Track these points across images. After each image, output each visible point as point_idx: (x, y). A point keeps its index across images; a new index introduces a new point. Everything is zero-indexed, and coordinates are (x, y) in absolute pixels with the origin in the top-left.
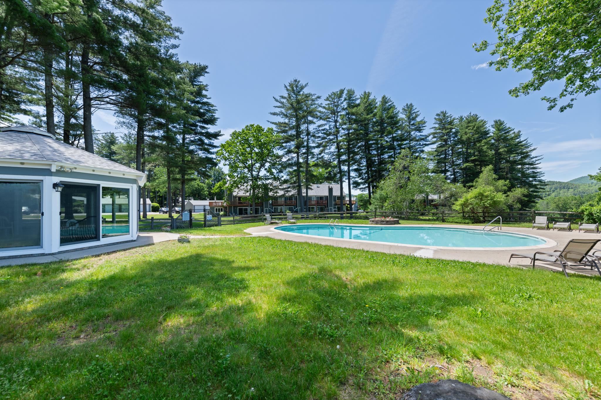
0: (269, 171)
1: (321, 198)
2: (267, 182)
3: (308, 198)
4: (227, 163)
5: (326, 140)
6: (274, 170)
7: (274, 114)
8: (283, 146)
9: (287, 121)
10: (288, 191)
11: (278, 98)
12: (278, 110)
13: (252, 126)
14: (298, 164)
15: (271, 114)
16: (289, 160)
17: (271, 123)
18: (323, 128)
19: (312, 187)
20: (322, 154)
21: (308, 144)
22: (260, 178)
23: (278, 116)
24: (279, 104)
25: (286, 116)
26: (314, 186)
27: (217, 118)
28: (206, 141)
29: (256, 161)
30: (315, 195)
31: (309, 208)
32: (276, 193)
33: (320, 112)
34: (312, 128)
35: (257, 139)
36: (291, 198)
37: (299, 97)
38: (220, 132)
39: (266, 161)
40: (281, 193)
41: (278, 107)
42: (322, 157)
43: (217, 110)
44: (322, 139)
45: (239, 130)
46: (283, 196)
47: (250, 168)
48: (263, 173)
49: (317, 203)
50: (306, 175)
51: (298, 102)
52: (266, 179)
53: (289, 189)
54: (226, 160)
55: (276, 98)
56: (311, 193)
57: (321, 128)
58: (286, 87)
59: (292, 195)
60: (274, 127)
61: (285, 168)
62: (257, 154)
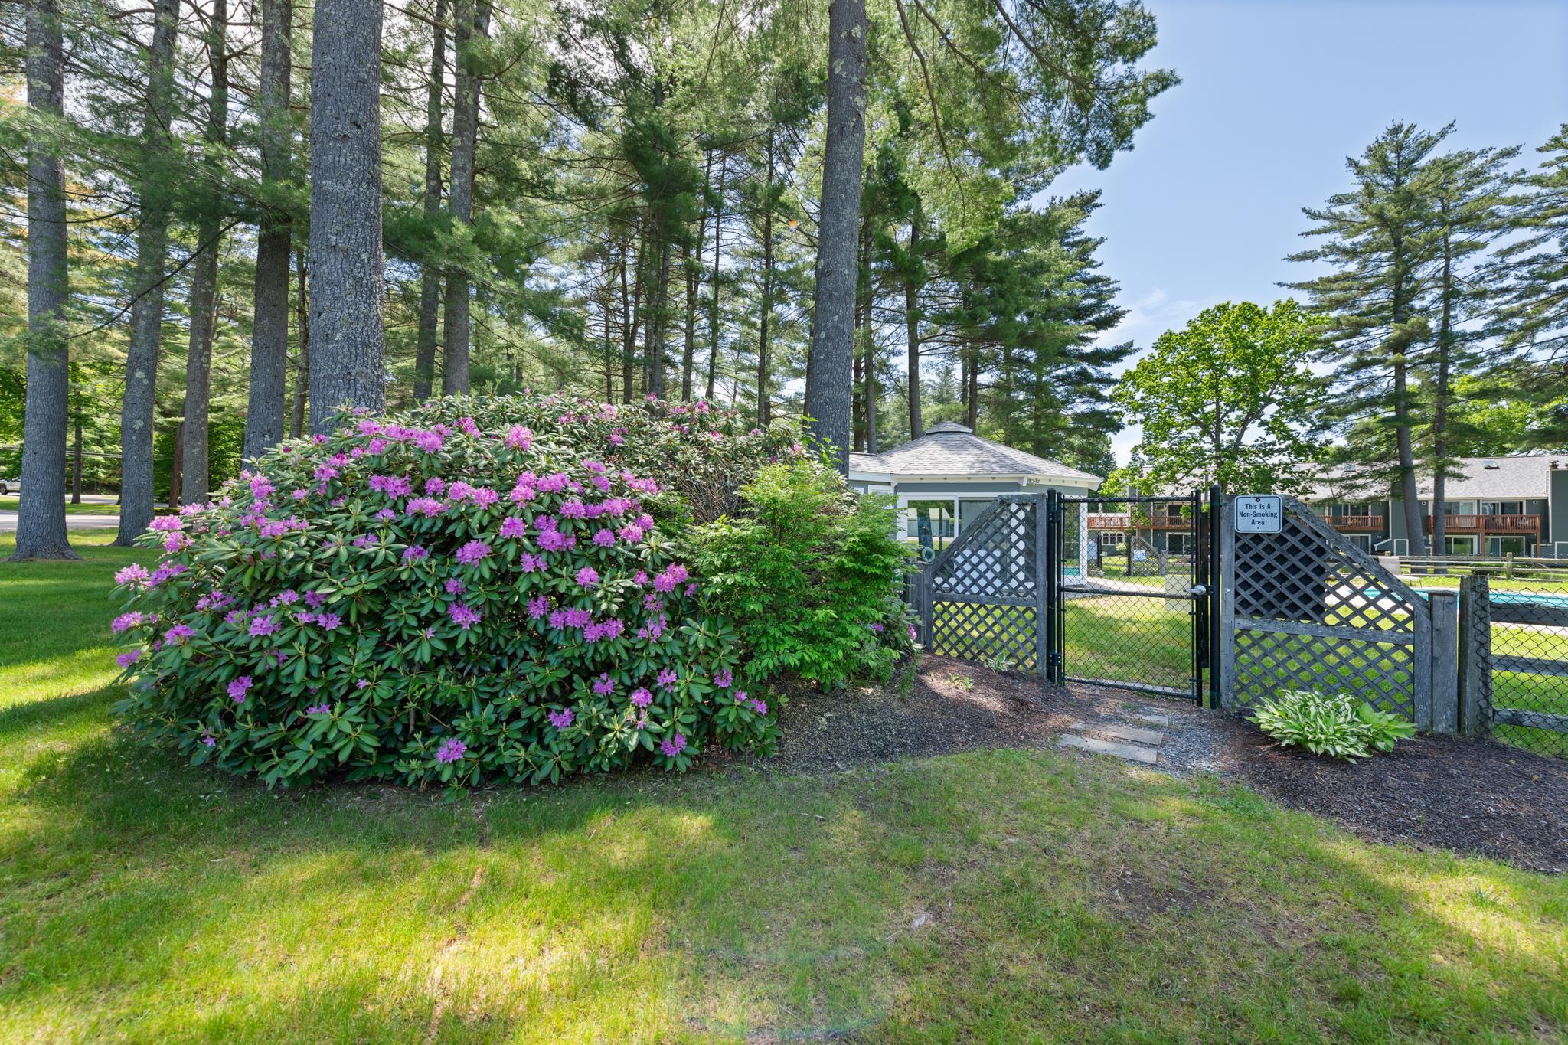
0: (1275, 426)
1: (1509, 508)
2: (1273, 460)
3: (1445, 509)
4: (1140, 416)
5: (1543, 296)
6: (1294, 426)
7: (1304, 257)
8: (1335, 349)
9: (1352, 267)
10: (1353, 487)
11: (1322, 207)
12: (1317, 243)
13: (1222, 309)
14: (1399, 398)
15: (1291, 258)
16: (1359, 387)
17: (1290, 286)
18: (1526, 255)
19: (1465, 472)
20: (1521, 351)
21: (1446, 323)
22: (1243, 453)
23: (1320, 259)
24: (1321, 224)
25: (1352, 253)
26: (1473, 466)
27: (1124, 312)
28: (1092, 371)
29: (1234, 405)
30: (1480, 495)
31: (1448, 541)
32: (1305, 491)
33: (1514, 201)
34: (1464, 268)
35: (1239, 343)
36: (1360, 508)
37: (1410, 182)
38: (1131, 344)
39: (1269, 401)
40: (1322, 492)
41: (1319, 232)
42: (1520, 359)
43: (1119, 289)
44: (1520, 297)
45: (1180, 327)
46: (1330, 501)
47: (1211, 425)
48: (1254, 434)
49: (1487, 526)
50: (1436, 429)
51: (1407, 199)
52: (1266, 453)
53: (1360, 481)
54: (1136, 411)
55: (1314, 208)
56: (1453, 490)
57: (1513, 259)
58: (1352, 163)
59: (1370, 499)
60: (1304, 298)
61: (1343, 414)
62: (1236, 383)
